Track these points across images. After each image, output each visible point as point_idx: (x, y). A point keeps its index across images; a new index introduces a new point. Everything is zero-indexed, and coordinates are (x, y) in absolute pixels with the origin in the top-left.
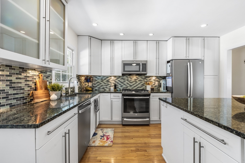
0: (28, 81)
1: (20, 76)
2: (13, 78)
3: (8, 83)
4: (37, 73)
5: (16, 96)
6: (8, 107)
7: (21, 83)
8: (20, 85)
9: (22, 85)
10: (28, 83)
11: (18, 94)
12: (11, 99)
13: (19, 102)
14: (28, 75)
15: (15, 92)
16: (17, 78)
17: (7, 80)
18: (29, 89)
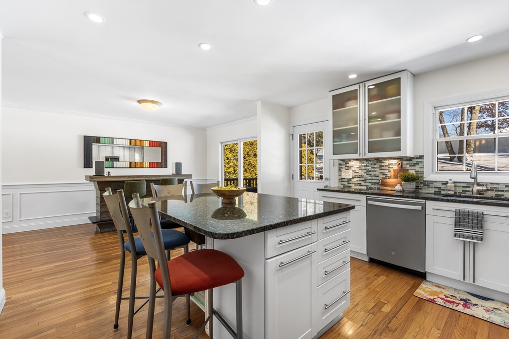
0: (384, 169)
1: (375, 166)
2: (369, 168)
3: (365, 171)
4: (395, 162)
5: (373, 181)
6: (365, 187)
7: (376, 171)
8: (375, 173)
9: (377, 173)
10: (383, 171)
11: (373, 180)
12: (367, 183)
13: (373, 186)
14: (382, 164)
15: (370, 178)
16: (372, 168)
17: (365, 169)
18: (384, 176)
